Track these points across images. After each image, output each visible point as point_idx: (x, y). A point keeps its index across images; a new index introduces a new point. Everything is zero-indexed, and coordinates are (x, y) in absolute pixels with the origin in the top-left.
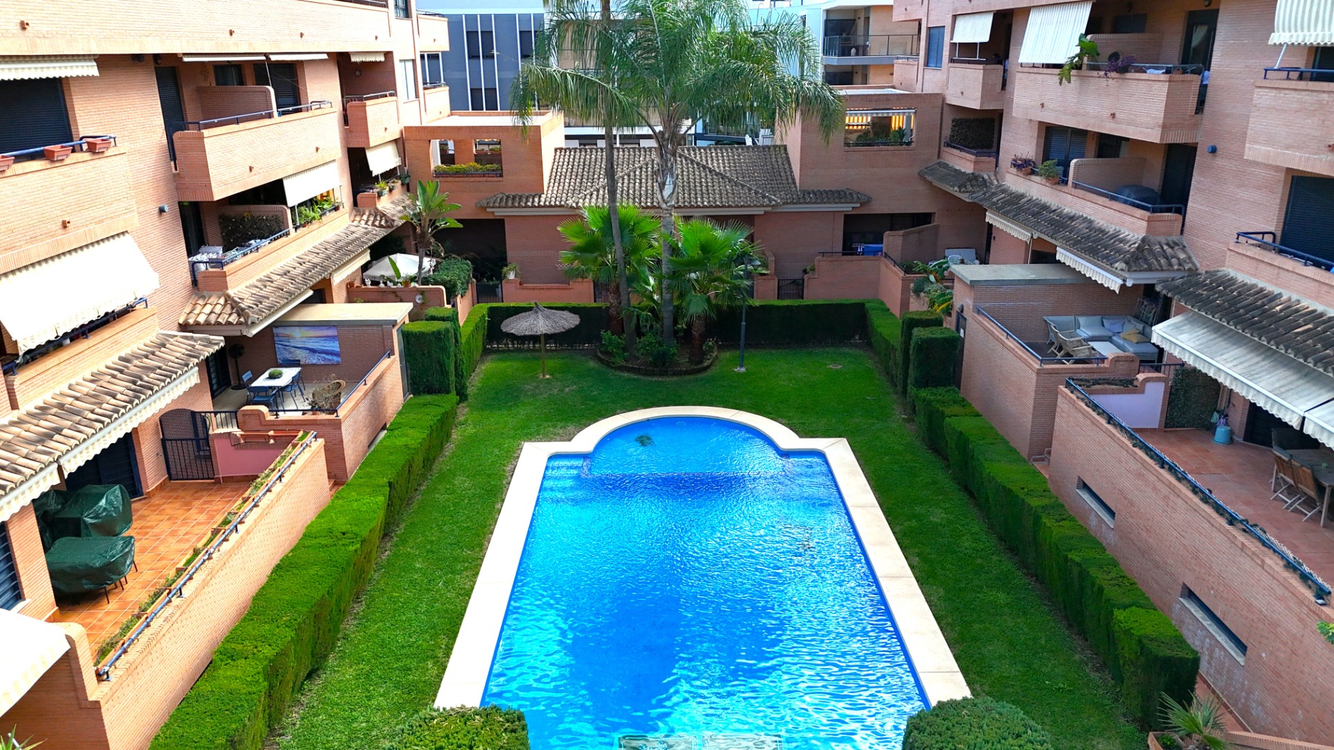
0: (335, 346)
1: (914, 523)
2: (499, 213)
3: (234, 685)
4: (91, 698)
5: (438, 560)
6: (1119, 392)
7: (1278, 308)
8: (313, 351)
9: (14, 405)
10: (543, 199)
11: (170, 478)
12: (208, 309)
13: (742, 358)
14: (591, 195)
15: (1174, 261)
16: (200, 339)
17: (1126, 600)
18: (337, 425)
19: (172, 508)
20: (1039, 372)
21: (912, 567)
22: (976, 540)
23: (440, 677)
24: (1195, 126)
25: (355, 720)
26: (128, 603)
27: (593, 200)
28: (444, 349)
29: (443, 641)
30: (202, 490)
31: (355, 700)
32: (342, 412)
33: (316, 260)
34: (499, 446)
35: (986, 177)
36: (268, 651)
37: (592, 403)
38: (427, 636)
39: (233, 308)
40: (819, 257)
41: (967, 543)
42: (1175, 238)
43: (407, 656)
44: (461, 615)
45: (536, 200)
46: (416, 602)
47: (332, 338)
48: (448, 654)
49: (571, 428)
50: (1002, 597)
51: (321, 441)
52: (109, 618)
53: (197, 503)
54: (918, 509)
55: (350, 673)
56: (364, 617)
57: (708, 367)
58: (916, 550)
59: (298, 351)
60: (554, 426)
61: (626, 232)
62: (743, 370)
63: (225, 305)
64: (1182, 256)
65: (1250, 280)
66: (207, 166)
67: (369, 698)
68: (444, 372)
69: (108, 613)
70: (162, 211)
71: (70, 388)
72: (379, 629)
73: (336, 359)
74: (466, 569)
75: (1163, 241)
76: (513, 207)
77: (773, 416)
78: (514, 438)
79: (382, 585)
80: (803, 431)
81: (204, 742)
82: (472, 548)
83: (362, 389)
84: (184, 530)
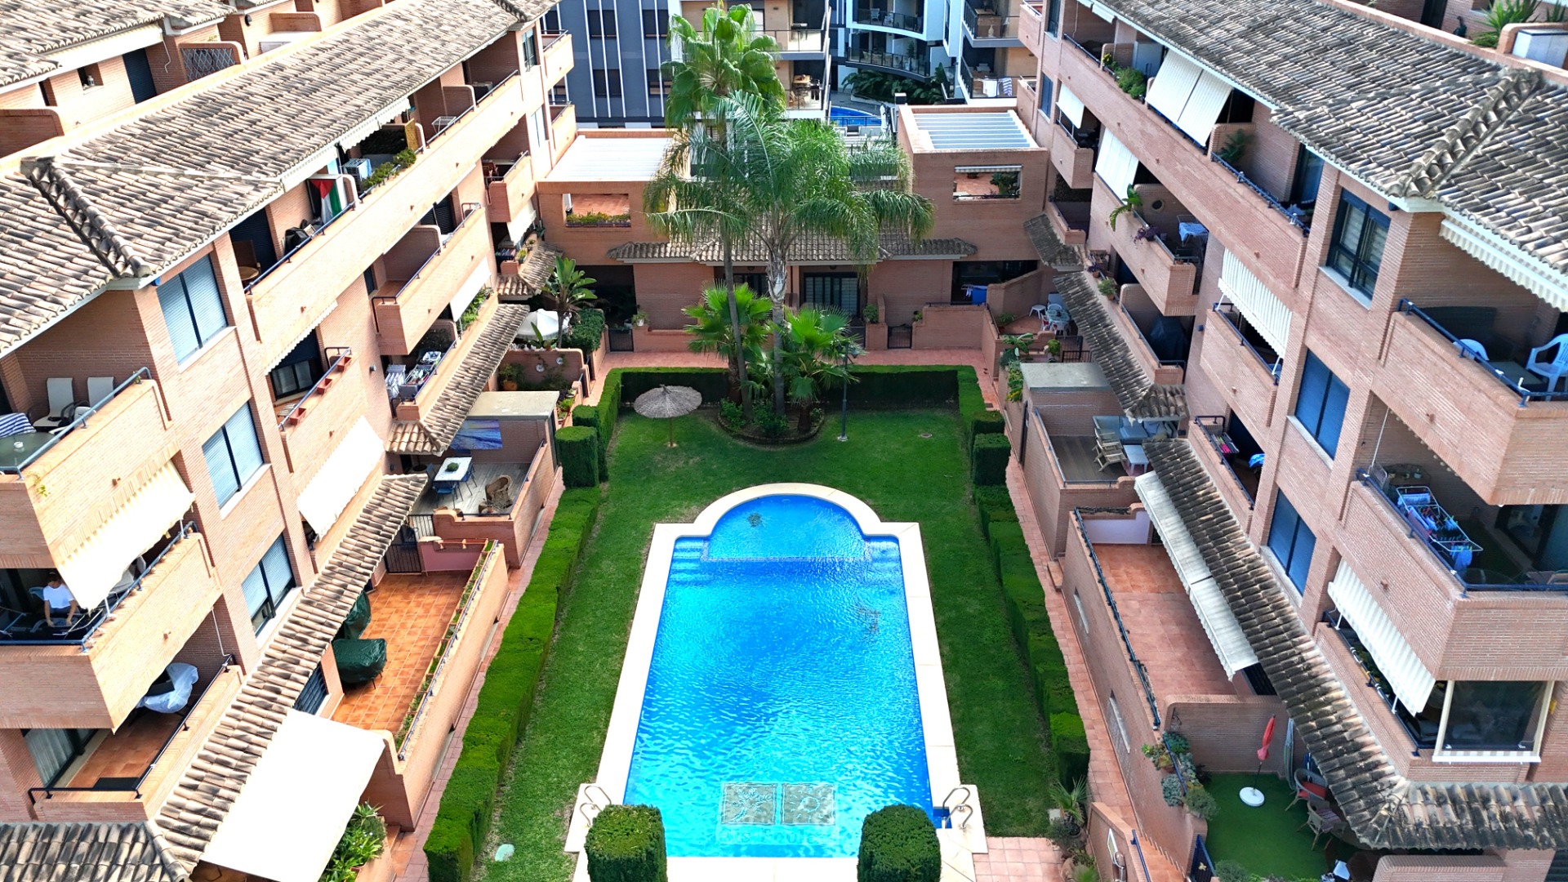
0: (497, 436)
1: (953, 614)
2: (628, 261)
3: (480, 764)
4: (398, 772)
5: (594, 643)
6: (1116, 518)
7: (1201, 493)
8: (480, 439)
9: (316, 571)
10: (669, 249)
11: (388, 572)
12: (406, 437)
13: (844, 422)
14: (714, 245)
15: (1172, 409)
16: (411, 479)
17: (1061, 707)
18: (510, 525)
19: (396, 600)
20: (1062, 492)
21: (942, 655)
22: (995, 632)
23: (602, 742)
24: (1193, 304)
25: (549, 776)
26: (388, 689)
27: (716, 253)
28: (590, 453)
29: (603, 715)
30: (415, 583)
31: (547, 761)
32: (513, 515)
33: (479, 363)
34: (635, 527)
35: (1076, 250)
36: (496, 739)
37: (712, 478)
38: (591, 711)
39: (426, 437)
40: (926, 307)
41: (988, 634)
42: (1178, 386)
43: (579, 727)
44: (614, 693)
45: (663, 249)
46: (581, 682)
47: (496, 429)
48: (607, 726)
49: (694, 508)
50: (1000, 684)
51: (502, 546)
52: (379, 701)
53: (413, 597)
54: (960, 600)
55: (542, 740)
56: (547, 694)
57: (815, 434)
58: (949, 640)
59: (467, 440)
60: (680, 506)
61: (743, 314)
62: (845, 439)
63: (419, 434)
64: (1180, 404)
65: (1197, 458)
66: (402, 330)
67: (557, 759)
68: (590, 470)
69: (377, 697)
70: (371, 370)
71: (341, 546)
72: (557, 705)
73: (498, 445)
74: (615, 652)
75: (1168, 389)
76: (641, 257)
77: (863, 496)
78: (646, 518)
79: (555, 667)
80: (885, 516)
81: (471, 804)
82: (618, 633)
83: (527, 484)
84: (410, 623)
